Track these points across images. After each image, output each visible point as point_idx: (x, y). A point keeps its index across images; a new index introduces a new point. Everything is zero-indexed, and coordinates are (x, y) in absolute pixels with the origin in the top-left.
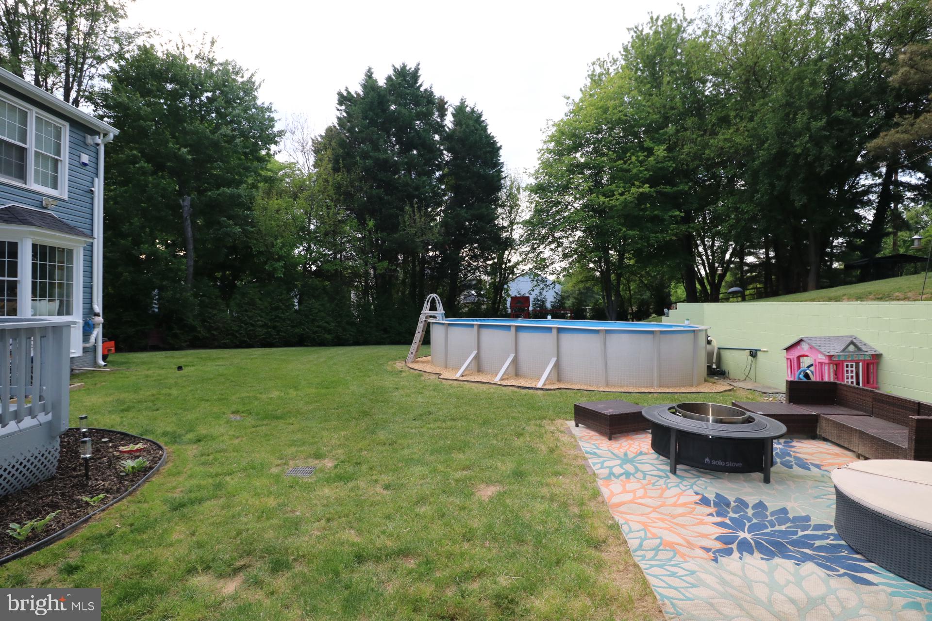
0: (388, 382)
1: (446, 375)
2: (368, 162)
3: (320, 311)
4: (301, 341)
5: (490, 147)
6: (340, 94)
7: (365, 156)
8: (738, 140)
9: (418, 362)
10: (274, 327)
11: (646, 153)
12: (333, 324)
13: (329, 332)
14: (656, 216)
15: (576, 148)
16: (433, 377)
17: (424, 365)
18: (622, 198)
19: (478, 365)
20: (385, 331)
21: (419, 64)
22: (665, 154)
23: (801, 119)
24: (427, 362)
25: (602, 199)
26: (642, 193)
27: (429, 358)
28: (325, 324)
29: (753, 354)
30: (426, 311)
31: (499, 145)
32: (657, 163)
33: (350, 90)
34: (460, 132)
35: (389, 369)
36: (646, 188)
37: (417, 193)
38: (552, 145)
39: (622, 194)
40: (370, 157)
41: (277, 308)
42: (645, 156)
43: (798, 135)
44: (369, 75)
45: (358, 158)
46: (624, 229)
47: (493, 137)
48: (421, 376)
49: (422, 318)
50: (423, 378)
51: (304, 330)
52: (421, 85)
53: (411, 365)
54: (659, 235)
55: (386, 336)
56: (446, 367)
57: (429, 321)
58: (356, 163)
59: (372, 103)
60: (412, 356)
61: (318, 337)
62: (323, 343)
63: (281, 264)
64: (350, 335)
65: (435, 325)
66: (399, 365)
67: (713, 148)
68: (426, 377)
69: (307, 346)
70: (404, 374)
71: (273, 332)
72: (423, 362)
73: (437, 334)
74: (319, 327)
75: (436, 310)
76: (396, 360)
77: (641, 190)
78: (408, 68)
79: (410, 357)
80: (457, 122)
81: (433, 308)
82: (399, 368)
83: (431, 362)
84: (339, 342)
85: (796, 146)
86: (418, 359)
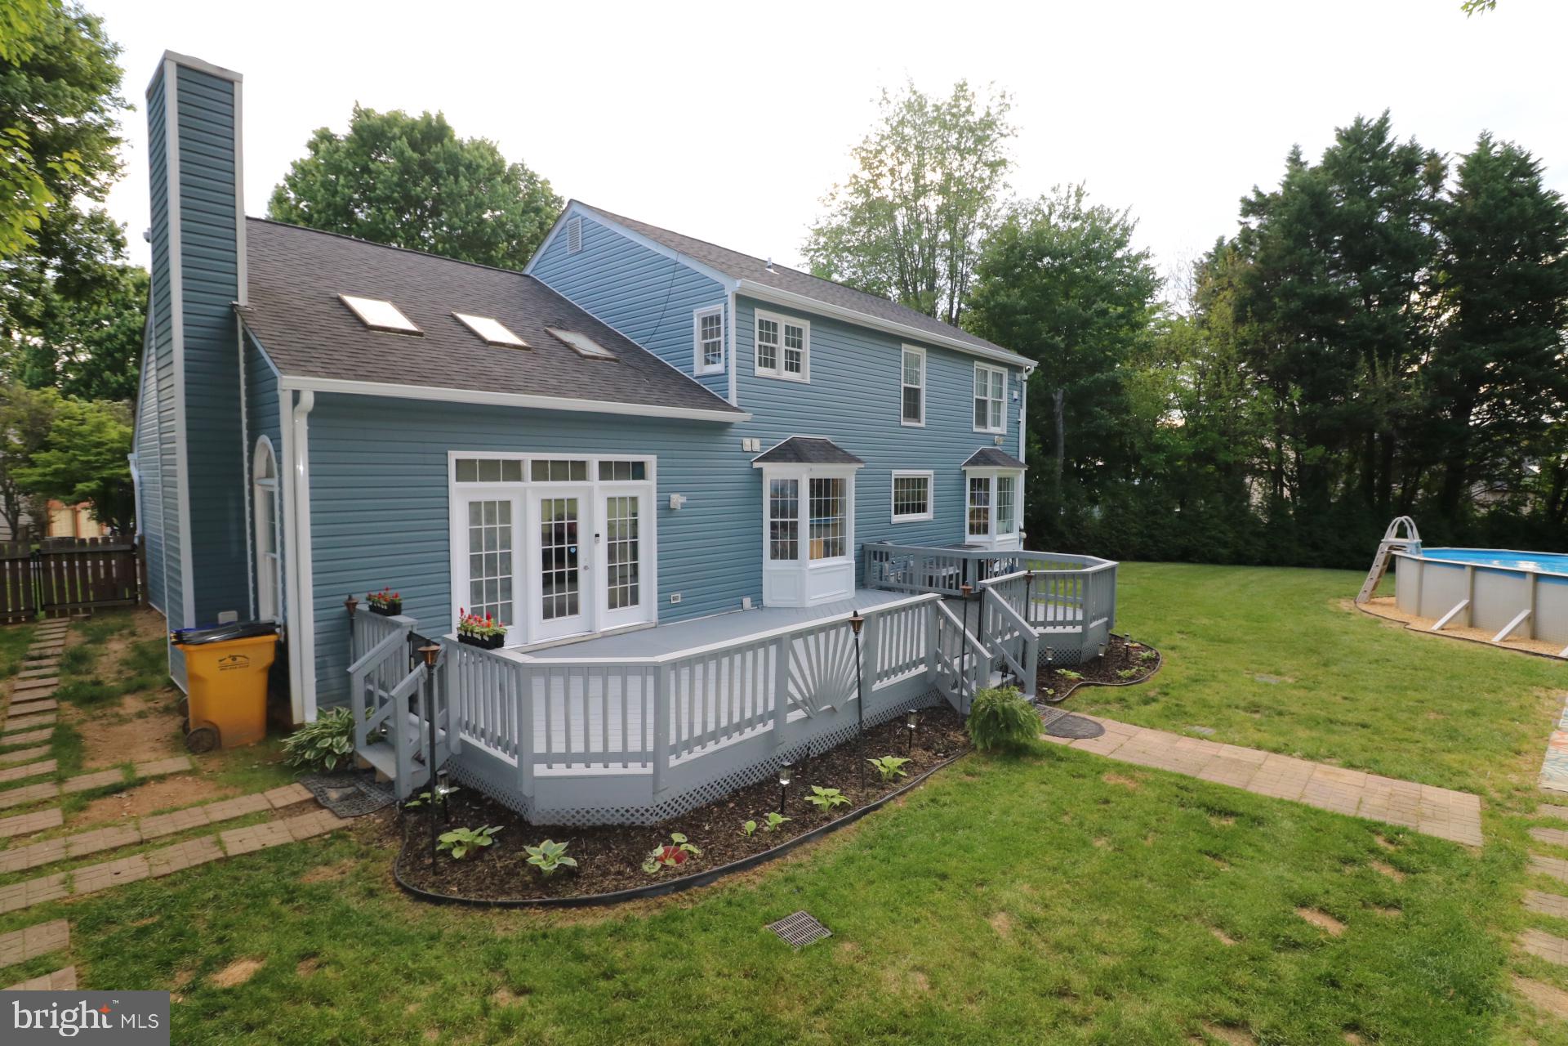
0: (1334, 624)
1: (1417, 624)
2: (1295, 304)
3: (1211, 517)
4: (1186, 556)
6: (1245, 201)
7: (1288, 295)
9: (1374, 603)
10: (1151, 537)
12: (1231, 535)
13: (1225, 545)
16: (1396, 626)
17: (1383, 609)
19: (1471, 617)
20: (1315, 547)
21: (1387, 112)
24: (1390, 605)
27: (1393, 600)
28: (1220, 535)
30: (1390, 538)
33: (1261, 190)
35: (1331, 608)
40: (1296, 295)
41: (1155, 513)
44: (1295, 160)
45: (1277, 300)
48: (1379, 622)
49: (1383, 548)
50: (1381, 625)
51: (1190, 541)
52: (1390, 145)
53: (1364, 607)
56: (1419, 615)
57: (1394, 552)
58: (1273, 307)
59: (1301, 210)
60: (1366, 595)
61: (1209, 551)
62: (1214, 560)
63: (1162, 456)
64: (1257, 551)
65: (1403, 560)
66: (1345, 605)
68: (1386, 624)
69: (1193, 562)
70: (1353, 618)
71: (1150, 542)
72: (1383, 605)
73: (1405, 571)
74: (1209, 537)
75: (1406, 536)
76: (1339, 597)
78: (1365, 122)
79: (1362, 596)
80: (1471, 180)
81: (1402, 533)
82: (1346, 609)
83: (1397, 606)
84: (1240, 559)
86: (1376, 600)
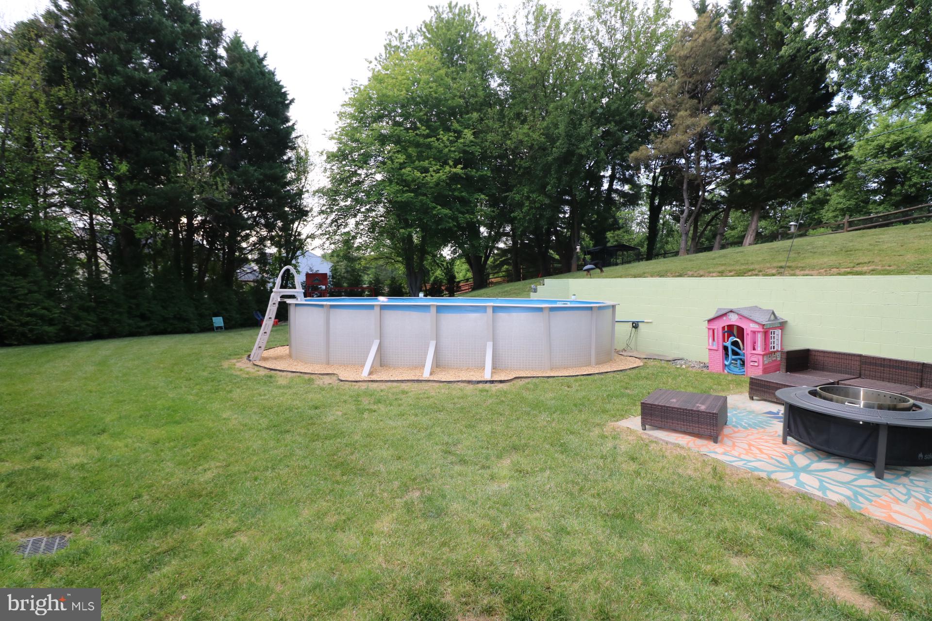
5: (281, 97)
8: (535, 136)
9: (266, 359)
11: (456, 135)
14: (462, 197)
15: (379, 118)
18: (436, 176)
20: (143, 317)
22: (472, 138)
23: (585, 127)
24: (281, 358)
25: (418, 174)
26: (456, 174)
29: (635, 325)
31: (290, 97)
32: (464, 146)
34: (241, 71)
36: (458, 170)
37: (194, 135)
38: (350, 110)
39: (437, 171)
42: (455, 137)
43: (583, 139)
46: (439, 207)
47: (282, 87)
54: (467, 216)
55: (143, 324)
56: (337, 364)
64: (88, 325)
67: (514, 140)
72: (274, 358)
76: (227, 359)
77: (454, 170)
80: (231, 60)
85: (580, 148)
